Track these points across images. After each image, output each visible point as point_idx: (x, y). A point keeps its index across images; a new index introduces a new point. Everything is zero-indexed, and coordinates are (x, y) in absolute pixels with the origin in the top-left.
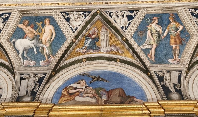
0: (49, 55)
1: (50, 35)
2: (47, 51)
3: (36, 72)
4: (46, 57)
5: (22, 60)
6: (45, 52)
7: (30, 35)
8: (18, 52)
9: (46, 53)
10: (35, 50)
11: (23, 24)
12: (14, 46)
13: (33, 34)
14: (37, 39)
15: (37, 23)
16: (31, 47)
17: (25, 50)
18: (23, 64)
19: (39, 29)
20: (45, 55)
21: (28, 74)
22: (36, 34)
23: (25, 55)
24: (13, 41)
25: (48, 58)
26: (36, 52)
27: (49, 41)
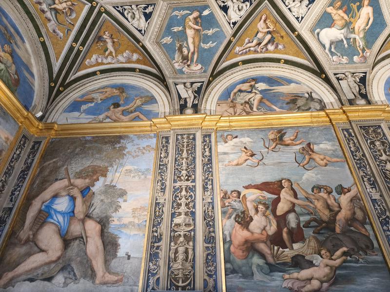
0: (364, 48)
1: (366, 20)
2: (361, 43)
3: (353, 71)
4: (360, 51)
5: (330, 57)
6: (358, 45)
7: (340, 23)
8: (324, 46)
9: (360, 46)
10: (345, 42)
11: (334, 7)
12: (319, 39)
13: (343, 21)
14: (348, 28)
15: (352, 4)
16: (340, 39)
17: (332, 43)
18: (333, 61)
19: (353, 12)
20: (359, 49)
21: (344, 74)
22: (348, 20)
23: (333, 50)
24: (316, 32)
25: (363, 53)
26: (346, 46)
27: (364, 29)
